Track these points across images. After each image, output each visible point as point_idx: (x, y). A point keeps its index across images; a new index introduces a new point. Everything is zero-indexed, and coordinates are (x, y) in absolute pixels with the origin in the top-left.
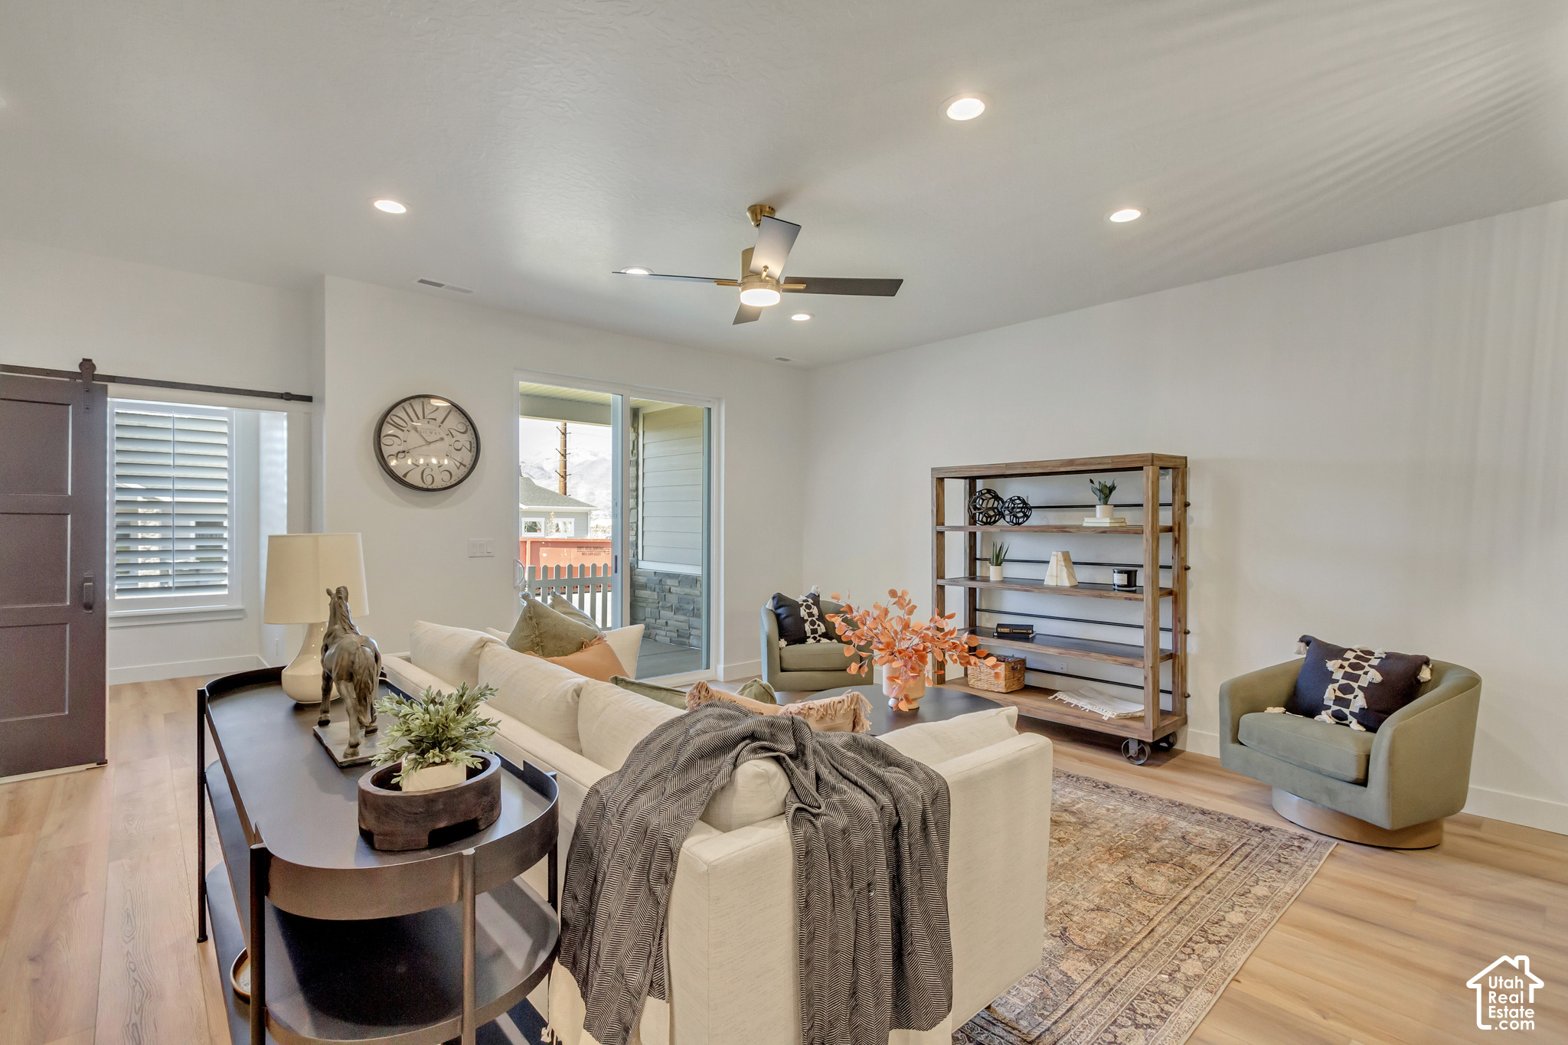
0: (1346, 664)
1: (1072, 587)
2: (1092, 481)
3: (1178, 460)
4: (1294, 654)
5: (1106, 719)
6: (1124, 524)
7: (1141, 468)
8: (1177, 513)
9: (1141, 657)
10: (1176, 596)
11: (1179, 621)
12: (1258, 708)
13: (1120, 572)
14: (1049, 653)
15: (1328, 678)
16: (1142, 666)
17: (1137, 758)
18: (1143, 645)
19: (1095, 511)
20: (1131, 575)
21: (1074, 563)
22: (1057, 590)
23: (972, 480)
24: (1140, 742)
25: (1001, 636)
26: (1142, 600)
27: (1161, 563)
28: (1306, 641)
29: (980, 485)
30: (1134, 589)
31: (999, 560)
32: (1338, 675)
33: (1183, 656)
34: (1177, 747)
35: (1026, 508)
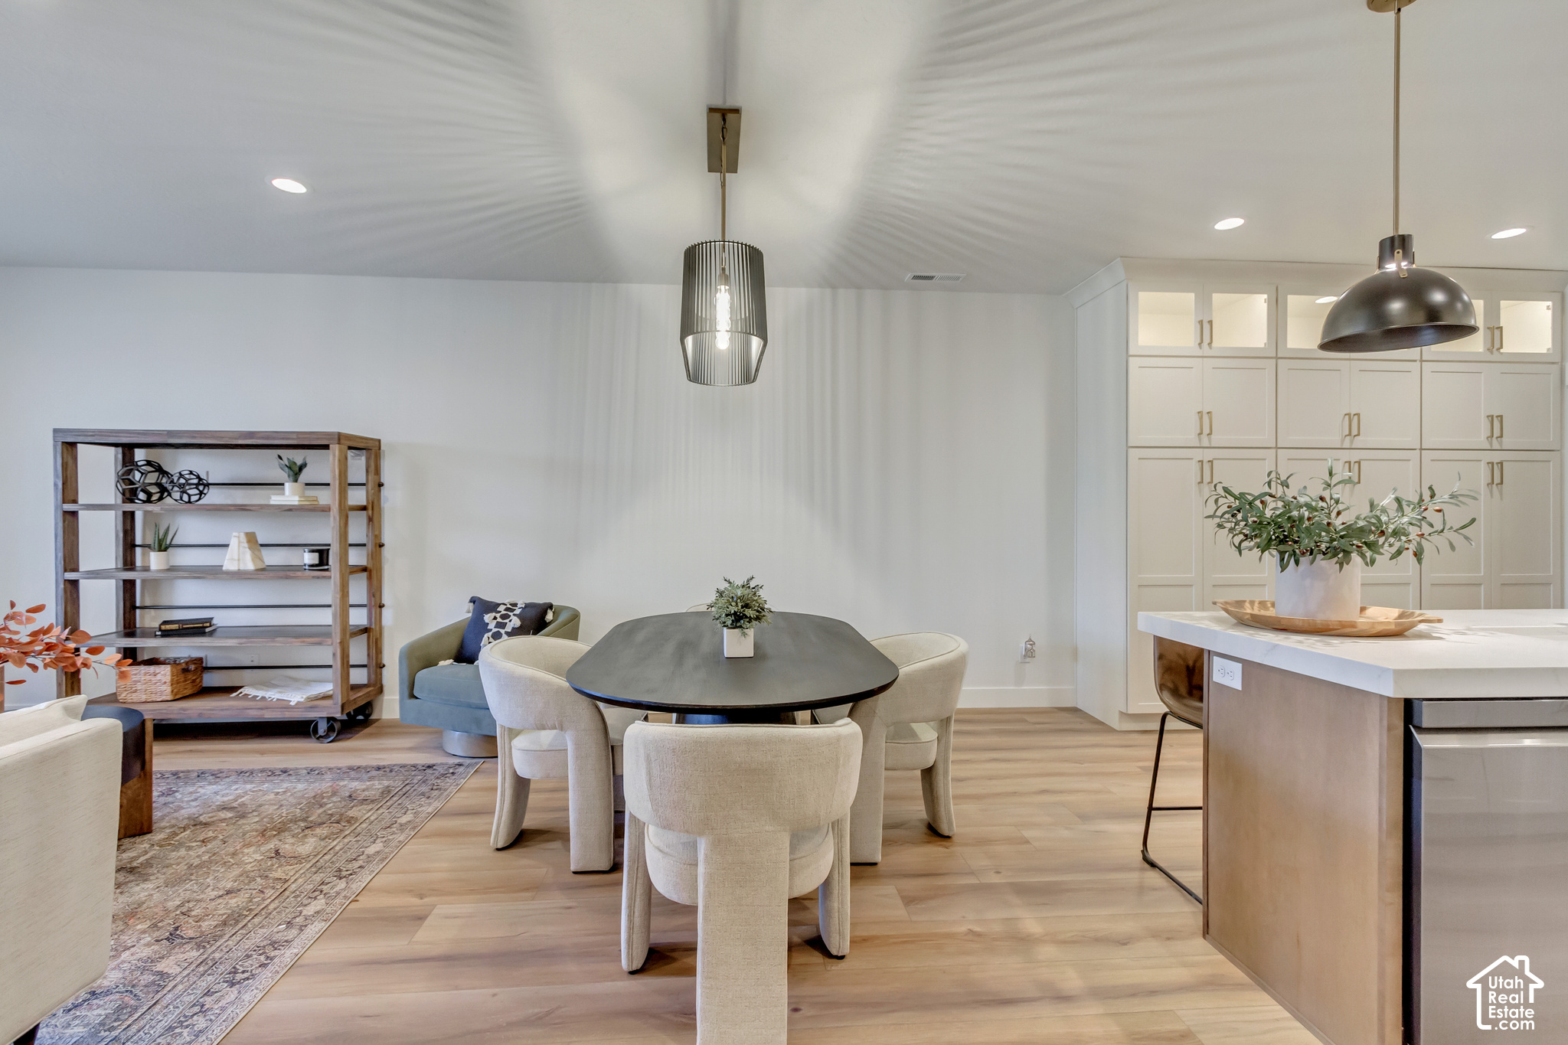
0: (498, 615)
1: (257, 570)
2: (280, 458)
3: (371, 441)
4: (463, 613)
5: (292, 704)
6: (316, 503)
7: (326, 447)
8: (371, 492)
9: (328, 635)
10: (371, 572)
11: (374, 596)
12: (430, 663)
13: (313, 551)
14: (228, 645)
15: (485, 628)
16: (330, 643)
17: (326, 736)
18: (330, 623)
19: (284, 489)
20: (323, 554)
21: (262, 545)
22: (240, 576)
23: (128, 449)
24: (329, 719)
25: (166, 634)
26: (330, 577)
27: (351, 541)
28: (473, 600)
29: (140, 455)
30: (326, 567)
31: (163, 546)
32: (492, 626)
33: (378, 629)
34: (373, 717)
35: (203, 485)
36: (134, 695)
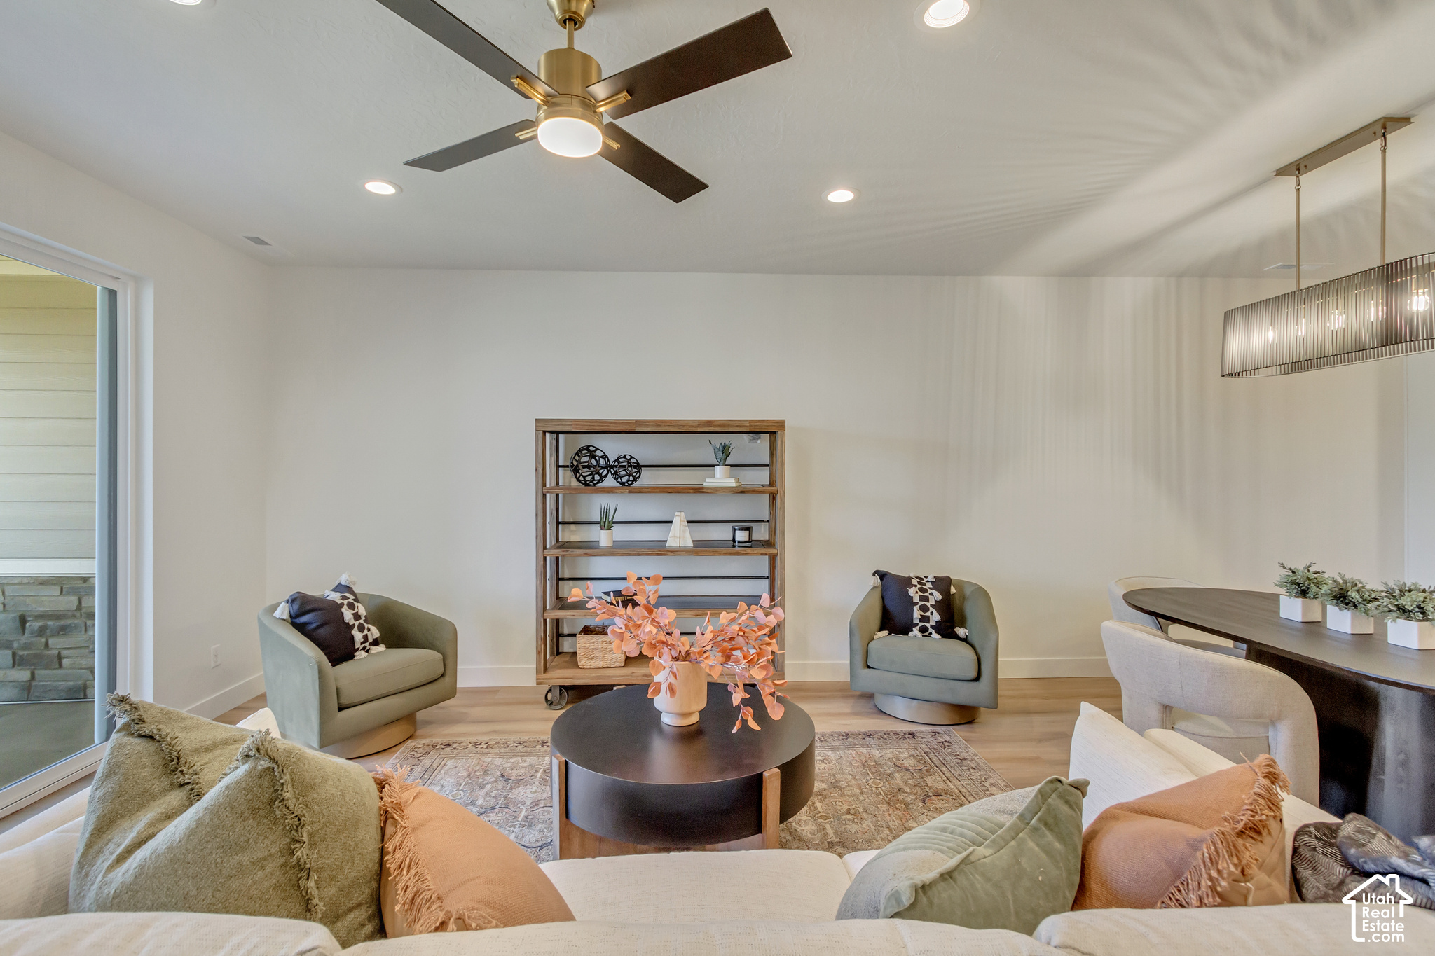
36: (593, 661)
